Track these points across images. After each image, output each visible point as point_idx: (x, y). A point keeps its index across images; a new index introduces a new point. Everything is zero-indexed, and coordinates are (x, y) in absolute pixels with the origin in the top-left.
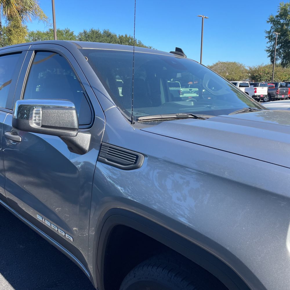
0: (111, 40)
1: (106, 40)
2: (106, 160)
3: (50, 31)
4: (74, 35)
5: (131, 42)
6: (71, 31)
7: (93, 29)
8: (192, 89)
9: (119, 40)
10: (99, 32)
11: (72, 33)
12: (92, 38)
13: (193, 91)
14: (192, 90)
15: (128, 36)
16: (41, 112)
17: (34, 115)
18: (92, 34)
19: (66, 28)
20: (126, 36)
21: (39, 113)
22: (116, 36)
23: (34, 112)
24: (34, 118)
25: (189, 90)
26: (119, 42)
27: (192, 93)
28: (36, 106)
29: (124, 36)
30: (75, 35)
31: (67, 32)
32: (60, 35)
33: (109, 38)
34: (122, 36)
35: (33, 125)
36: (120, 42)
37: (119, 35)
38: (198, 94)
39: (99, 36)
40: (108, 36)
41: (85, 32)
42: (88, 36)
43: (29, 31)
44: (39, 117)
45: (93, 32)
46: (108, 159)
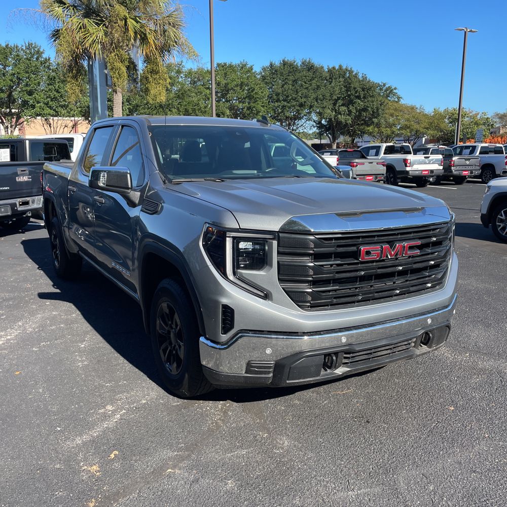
0: (314, 76)
1: (306, 76)
2: (145, 210)
3: (218, 66)
4: (253, 71)
5: (349, 77)
6: (249, 66)
7: (286, 60)
8: (428, 157)
9: (328, 75)
10: (295, 63)
11: (251, 68)
12: (282, 74)
13: (432, 160)
14: (430, 158)
15: (344, 67)
16: (106, 175)
17: (101, 177)
18: (282, 68)
19: (242, 61)
20: (340, 67)
21: (105, 176)
22: (322, 67)
23: (102, 175)
24: (101, 180)
25: (424, 158)
26: (328, 78)
27: (429, 163)
28: (102, 171)
29: (337, 68)
30: (256, 72)
31: (242, 68)
32: (231, 72)
33: (310, 73)
34: (334, 68)
35: (101, 184)
36: (330, 78)
37: (328, 66)
38: (441, 165)
39: (293, 70)
40: (309, 70)
41: (271, 65)
42: (276, 71)
43: (186, 69)
44: (105, 179)
45: (285, 63)
46: (146, 209)
